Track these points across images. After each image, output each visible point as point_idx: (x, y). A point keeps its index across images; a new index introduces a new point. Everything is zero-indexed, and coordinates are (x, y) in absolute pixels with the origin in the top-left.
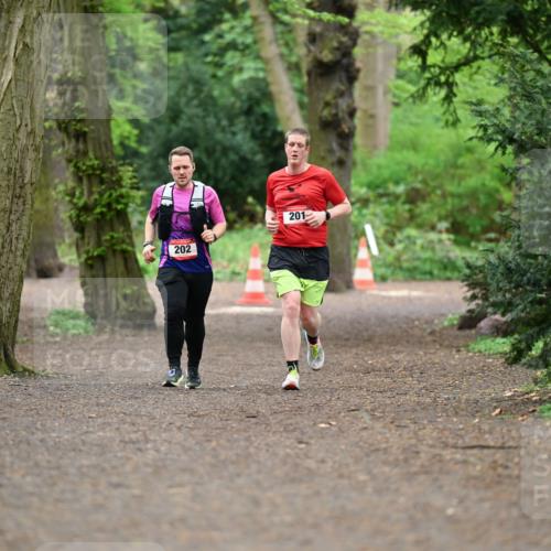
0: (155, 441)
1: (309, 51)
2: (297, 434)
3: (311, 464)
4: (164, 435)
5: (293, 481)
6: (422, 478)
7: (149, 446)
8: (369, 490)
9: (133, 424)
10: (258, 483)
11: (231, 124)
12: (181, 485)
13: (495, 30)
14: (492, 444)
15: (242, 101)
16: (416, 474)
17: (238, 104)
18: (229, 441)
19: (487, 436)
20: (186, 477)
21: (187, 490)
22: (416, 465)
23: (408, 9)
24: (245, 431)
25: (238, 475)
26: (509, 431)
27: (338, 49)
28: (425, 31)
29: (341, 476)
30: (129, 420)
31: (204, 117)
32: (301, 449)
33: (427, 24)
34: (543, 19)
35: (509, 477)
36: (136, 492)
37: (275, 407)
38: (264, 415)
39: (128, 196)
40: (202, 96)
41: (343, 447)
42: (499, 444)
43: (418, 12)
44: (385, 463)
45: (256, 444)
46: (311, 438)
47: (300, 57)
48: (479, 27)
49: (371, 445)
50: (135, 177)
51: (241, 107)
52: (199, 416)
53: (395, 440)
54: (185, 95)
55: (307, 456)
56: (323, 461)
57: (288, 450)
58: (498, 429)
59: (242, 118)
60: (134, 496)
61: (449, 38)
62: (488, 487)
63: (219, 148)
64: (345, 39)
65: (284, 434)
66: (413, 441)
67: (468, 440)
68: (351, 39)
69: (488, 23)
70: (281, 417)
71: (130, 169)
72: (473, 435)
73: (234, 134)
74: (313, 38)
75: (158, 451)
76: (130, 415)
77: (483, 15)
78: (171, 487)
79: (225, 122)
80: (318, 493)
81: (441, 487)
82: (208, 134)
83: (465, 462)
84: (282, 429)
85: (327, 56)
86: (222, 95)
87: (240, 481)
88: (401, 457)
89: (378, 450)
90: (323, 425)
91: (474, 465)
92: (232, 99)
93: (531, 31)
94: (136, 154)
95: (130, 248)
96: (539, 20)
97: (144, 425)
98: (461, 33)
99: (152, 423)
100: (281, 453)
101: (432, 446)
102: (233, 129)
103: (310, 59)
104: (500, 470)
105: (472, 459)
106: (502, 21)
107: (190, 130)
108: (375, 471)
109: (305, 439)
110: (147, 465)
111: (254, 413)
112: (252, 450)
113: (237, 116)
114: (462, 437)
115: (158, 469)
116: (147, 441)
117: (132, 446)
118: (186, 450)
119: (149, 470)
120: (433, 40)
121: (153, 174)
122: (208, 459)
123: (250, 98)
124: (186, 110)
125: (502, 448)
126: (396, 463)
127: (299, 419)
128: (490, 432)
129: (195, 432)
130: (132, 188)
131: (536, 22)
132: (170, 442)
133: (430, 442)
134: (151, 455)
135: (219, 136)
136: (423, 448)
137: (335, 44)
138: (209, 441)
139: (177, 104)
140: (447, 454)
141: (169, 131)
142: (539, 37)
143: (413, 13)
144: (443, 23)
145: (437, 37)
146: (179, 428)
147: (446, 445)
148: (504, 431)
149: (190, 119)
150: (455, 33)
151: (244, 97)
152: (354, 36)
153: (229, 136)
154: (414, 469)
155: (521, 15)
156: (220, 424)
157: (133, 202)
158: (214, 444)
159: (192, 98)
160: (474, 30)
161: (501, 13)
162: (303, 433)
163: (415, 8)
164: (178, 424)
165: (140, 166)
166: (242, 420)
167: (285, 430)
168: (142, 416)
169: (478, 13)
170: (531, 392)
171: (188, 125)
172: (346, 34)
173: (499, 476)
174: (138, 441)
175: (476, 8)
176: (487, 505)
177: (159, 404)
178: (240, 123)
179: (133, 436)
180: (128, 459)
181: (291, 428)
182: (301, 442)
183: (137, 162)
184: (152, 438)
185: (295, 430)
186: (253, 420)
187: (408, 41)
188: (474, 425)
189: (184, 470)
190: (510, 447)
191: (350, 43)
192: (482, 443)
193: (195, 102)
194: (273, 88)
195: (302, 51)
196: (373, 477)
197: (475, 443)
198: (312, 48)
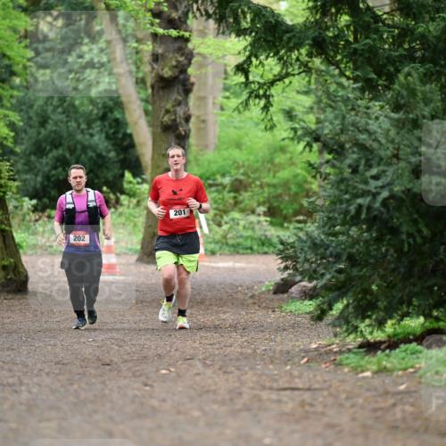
0: (28, 384)
1: (153, 68)
2: (143, 379)
3: (155, 403)
4: (35, 380)
5: (140, 416)
6: (244, 414)
7: (23, 388)
8: (201, 423)
9: (10, 370)
10: (111, 419)
11: (89, 127)
12: (48, 420)
13: (304, 51)
14: (301, 386)
15: (98, 109)
16: (240, 410)
17: (95, 112)
18: (87, 384)
19: (297, 380)
20: (53, 414)
21: (54, 424)
22: (239, 403)
23: (233, 36)
24: (101, 376)
25: (96, 412)
26: (315, 376)
27: (176, 67)
28: (247, 53)
29: (179, 413)
30: (6, 367)
31: (68, 121)
32: (146, 391)
33: (249, 48)
34: (342, 43)
35: (315, 413)
36: (13, 425)
37: (125, 357)
38: (116, 364)
39: (6, 186)
40: (65, 105)
41: (180, 389)
42: (306, 387)
43: (241, 38)
44: (215, 402)
45: (110, 387)
46: (154, 381)
47: (145, 73)
48: (291, 50)
49: (203, 387)
50: (12, 170)
51: (97, 114)
52: (63, 364)
53: (223, 384)
54: (51, 104)
55: (151, 396)
56: (164, 401)
57: (136, 392)
58: (305, 374)
59: (99, 123)
60: (12, 430)
61: (267, 57)
62: (297, 422)
63: (79, 147)
64: (182, 59)
65: (133, 379)
66: (237, 384)
67: (282, 384)
68: (186, 58)
69: (298, 46)
70: (130, 365)
71: (8, 164)
72: (285, 379)
73: (92, 135)
74: (156, 58)
75: (29, 392)
76: (7, 363)
77: (294, 40)
78: (40, 421)
79: (83, 126)
80: (160, 427)
81: (259, 422)
82: (71, 135)
83: (279, 401)
84: (131, 375)
85: (167, 73)
86: (82, 104)
87: (97, 417)
88: (228, 397)
89: (208, 391)
90: (164, 372)
91: (286, 403)
92: (91, 108)
93: (332, 53)
94: (12, 152)
95: (7, 228)
96: (339, 44)
97: (19, 372)
98: (276, 54)
99: (25, 370)
100: (130, 393)
101: (253, 388)
102: (91, 131)
103: (153, 75)
104: (307, 408)
105: (285, 399)
106: (309, 44)
107: (55, 132)
108: (207, 408)
109: (150, 382)
110: (21, 404)
111: (108, 362)
112: (107, 391)
113: (94, 120)
114: (276, 381)
115: (30, 407)
116: (21, 384)
117: (9, 388)
118: (53, 391)
119: (23, 408)
120: (254, 59)
121: (26, 168)
122: (72, 399)
123: (105, 106)
124: (52, 116)
125: (309, 389)
126: (223, 403)
127: (145, 366)
128: (300, 377)
129: (60, 377)
130: (9, 179)
131: (336, 45)
132: (40, 385)
133: (251, 385)
134: (24, 396)
135: (79, 137)
136: (245, 389)
137: (174, 63)
138: (72, 384)
139: (45, 111)
140: (265, 395)
141: (39, 133)
142: (339, 57)
143: (237, 39)
144: (261, 47)
145: (257, 57)
146: (47, 374)
147: (264, 388)
148: (311, 376)
149: (56, 124)
150: (271, 55)
151: (100, 106)
152: (190, 56)
153: (88, 137)
154: (238, 407)
155: (324, 40)
156: (81, 371)
157: (10, 190)
158: (76, 386)
159: (58, 107)
160: (286, 52)
161: (308, 39)
162: (148, 378)
163: (238, 35)
164: (47, 370)
165: (16, 162)
166: (98, 367)
167: (134, 376)
168: (17, 364)
169: (290, 39)
170: (333, 344)
171: (54, 128)
172: (182, 55)
173: (307, 412)
174: (14, 385)
175: (288, 35)
176: (296, 436)
177: (31, 354)
178: (97, 126)
179: (11, 380)
180: (6, 399)
181: (138, 373)
182: (146, 385)
183: (13, 158)
184: (25, 381)
185: (140, 375)
186: (108, 367)
187: (233, 61)
188: (286, 371)
189: (52, 408)
190: (315, 389)
191: (186, 62)
192: (293, 386)
193: (60, 110)
194: (124, 99)
195: (147, 68)
196: (205, 413)
197: (287, 386)
198: (155, 66)
